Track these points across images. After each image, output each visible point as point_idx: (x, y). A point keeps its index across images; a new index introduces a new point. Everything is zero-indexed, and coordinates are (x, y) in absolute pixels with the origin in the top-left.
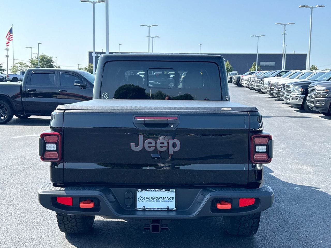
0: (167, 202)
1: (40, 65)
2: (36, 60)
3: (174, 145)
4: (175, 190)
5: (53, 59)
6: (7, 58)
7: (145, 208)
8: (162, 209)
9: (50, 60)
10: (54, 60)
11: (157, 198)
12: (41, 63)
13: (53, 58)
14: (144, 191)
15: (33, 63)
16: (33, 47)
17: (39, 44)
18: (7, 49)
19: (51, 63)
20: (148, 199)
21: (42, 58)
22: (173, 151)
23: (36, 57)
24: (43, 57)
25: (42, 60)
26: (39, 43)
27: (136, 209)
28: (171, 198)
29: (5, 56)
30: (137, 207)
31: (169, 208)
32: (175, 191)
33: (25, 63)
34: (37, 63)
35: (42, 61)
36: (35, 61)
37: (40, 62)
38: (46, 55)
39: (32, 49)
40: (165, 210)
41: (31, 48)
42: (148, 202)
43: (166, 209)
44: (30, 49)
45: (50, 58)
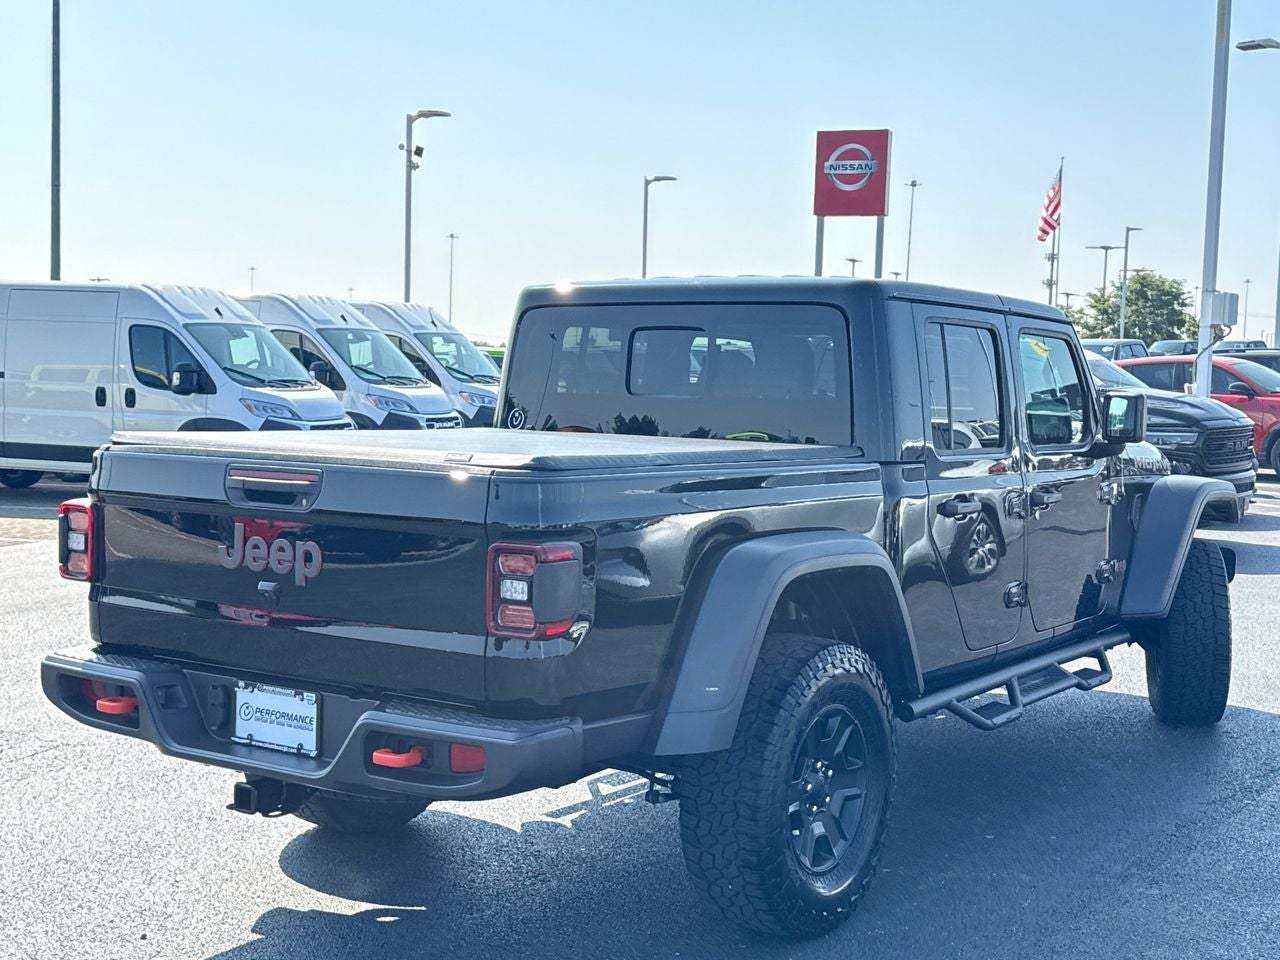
0: (300, 730)
1: (1129, 314)
2: (1116, 296)
3: (308, 557)
4: (314, 695)
5: (1184, 291)
6: (1048, 291)
7: (251, 740)
8: (286, 749)
9: (1169, 293)
10: (1190, 292)
11: (278, 715)
12: (1134, 307)
13: (1185, 284)
14: (250, 689)
15: (1101, 307)
16: (1112, 246)
17: (1130, 232)
18: (1053, 254)
19: (1177, 307)
20: (259, 714)
21: (1138, 286)
22: (306, 577)
23: (1114, 285)
24: (1142, 284)
25: (1137, 294)
26: (1131, 227)
27: (233, 738)
28: (308, 720)
29: (1043, 283)
30: (238, 734)
31: (302, 748)
32: (314, 699)
33: (1079, 308)
34: (1118, 306)
35: (1137, 299)
36: (1112, 300)
37: (1129, 302)
38: (1157, 274)
39: (1109, 251)
40: (293, 754)
41: (1107, 248)
42: (260, 723)
43: (295, 751)
44: (1104, 251)
45: (1172, 287)
